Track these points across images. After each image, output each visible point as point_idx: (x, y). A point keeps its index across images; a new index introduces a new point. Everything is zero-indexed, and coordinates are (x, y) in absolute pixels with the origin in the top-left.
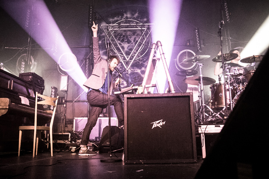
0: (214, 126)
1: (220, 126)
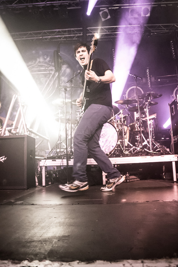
0: (51, 160)
1: (55, 161)
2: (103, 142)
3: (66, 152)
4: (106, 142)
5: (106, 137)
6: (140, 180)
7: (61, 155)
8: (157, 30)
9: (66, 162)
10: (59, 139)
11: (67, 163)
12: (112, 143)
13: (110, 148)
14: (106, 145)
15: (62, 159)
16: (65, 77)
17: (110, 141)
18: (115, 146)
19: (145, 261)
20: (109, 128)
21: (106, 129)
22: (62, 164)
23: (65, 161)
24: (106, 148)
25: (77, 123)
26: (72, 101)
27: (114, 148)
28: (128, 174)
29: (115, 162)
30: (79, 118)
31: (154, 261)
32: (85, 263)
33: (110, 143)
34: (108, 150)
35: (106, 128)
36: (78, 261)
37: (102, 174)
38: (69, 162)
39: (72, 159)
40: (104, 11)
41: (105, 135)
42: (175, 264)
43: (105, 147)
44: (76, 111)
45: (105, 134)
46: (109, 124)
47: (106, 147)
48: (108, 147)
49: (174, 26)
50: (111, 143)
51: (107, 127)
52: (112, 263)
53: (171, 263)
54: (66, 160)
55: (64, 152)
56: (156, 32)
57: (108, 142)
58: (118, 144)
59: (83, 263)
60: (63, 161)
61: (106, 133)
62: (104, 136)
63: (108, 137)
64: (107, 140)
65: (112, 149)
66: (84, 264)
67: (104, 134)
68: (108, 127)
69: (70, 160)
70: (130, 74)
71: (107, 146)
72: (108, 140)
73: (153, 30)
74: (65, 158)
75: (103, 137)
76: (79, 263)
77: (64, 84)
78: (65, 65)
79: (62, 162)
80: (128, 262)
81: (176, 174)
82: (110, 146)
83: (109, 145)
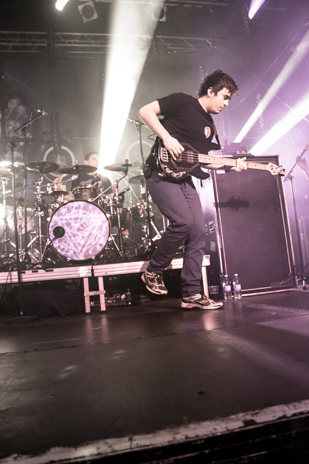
2: (83, 237)
3: (16, 259)
4: (89, 238)
5: (89, 229)
6: (151, 300)
7: (8, 264)
8: (178, 47)
9: (17, 277)
10: (4, 234)
11: (20, 278)
12: (100, 238)
13: (95, 248)
14: (89, 242)
15: (10, 272)
16: (16, 122)
17: (96, 236)
18: (104, 243)
19: (135, 437)
20: (94, 212)
21: (88, 215)
22: (9, 281)
23: (15, 274)
24: (90, 249)
25: (36, 204)
26: (26, 166)
27: (102, 247)
28: (130, 292)
29: (106, 273)
30: (40, 195)
31: (150, 435)
32: (28, 456)
33: (95, 239)
34: (93, 251)
35: (88, 213)
36: (15, 455)
37: (83, 295)
38: (23, 276)
39: (28, 270)
40: (86, 4)
41: (87, 226)
42: (183, 435)
43: (87, 247)
44: (34, 184)
45: (87, 224)
46: (94, 206)
47: (89, 247)
48: (93, 246)
49: (205, 42)
50: (97, 238)
51: (90, 212)
52: (78, 449)
53: (177, 433)
54: (16, 272)
55: (14, 259)
56: (176, 50)
57: (92, 238)
58: (109, 240)
59: (24, 457)
60: (12, 275)
61: (88, 222)
62: (85, 228)
63: (93, 229)
64: (90, 235)
65: (99, 249)
66: (27, 458)
67: (84, 223)
68: (92, 211)
69: (25, 273)
70: (130, 119)
71: (90, 244)
72: (93, 234)
73: (172, 46)
74: (15, 269)
75: (83, 228)
76: (18, 459)
77: (13, 134)
78: (16, 99)
79: (9, 277)
80: (107, 443)
81: (208, 288)
82: (96, 244)
83: (93, 243)
